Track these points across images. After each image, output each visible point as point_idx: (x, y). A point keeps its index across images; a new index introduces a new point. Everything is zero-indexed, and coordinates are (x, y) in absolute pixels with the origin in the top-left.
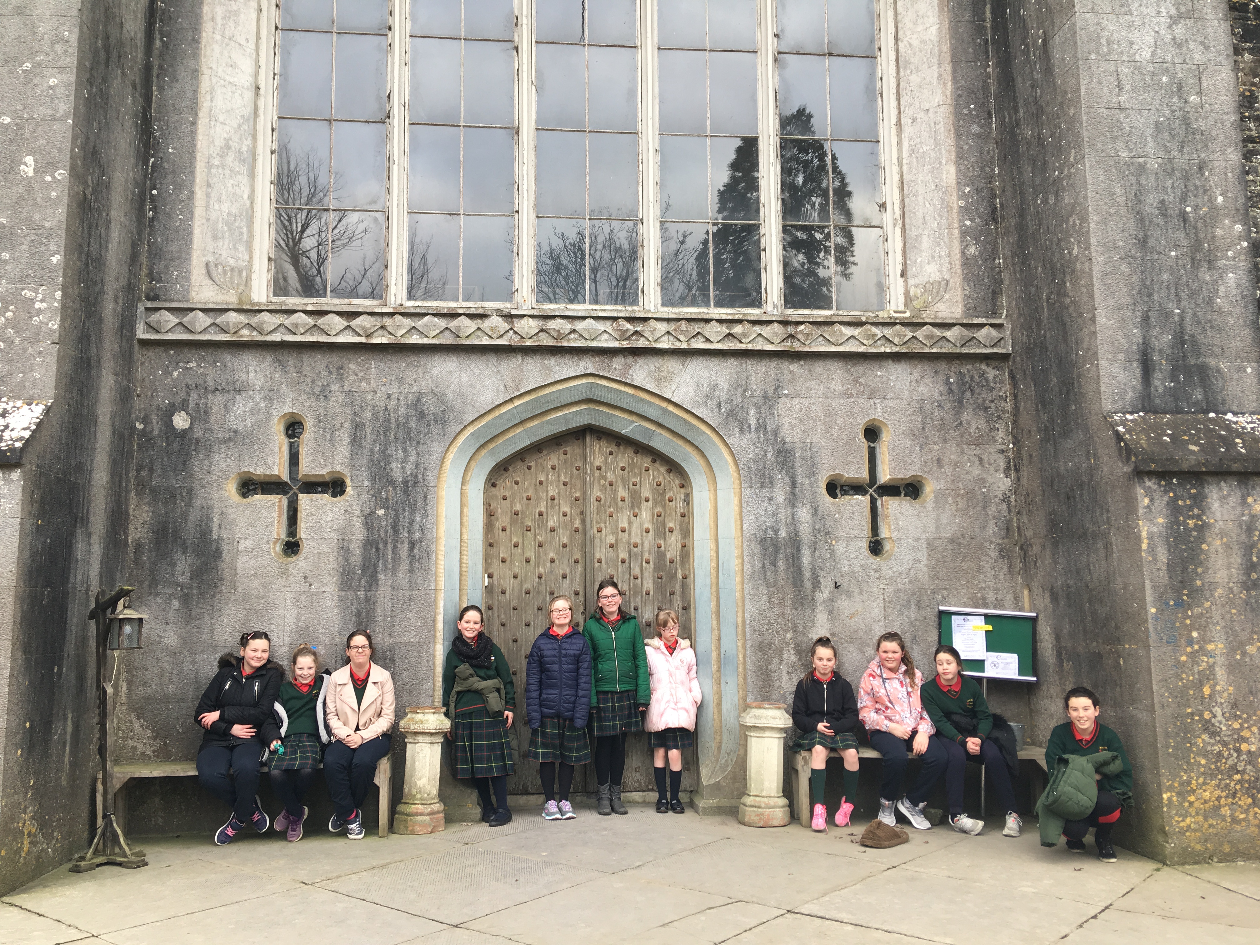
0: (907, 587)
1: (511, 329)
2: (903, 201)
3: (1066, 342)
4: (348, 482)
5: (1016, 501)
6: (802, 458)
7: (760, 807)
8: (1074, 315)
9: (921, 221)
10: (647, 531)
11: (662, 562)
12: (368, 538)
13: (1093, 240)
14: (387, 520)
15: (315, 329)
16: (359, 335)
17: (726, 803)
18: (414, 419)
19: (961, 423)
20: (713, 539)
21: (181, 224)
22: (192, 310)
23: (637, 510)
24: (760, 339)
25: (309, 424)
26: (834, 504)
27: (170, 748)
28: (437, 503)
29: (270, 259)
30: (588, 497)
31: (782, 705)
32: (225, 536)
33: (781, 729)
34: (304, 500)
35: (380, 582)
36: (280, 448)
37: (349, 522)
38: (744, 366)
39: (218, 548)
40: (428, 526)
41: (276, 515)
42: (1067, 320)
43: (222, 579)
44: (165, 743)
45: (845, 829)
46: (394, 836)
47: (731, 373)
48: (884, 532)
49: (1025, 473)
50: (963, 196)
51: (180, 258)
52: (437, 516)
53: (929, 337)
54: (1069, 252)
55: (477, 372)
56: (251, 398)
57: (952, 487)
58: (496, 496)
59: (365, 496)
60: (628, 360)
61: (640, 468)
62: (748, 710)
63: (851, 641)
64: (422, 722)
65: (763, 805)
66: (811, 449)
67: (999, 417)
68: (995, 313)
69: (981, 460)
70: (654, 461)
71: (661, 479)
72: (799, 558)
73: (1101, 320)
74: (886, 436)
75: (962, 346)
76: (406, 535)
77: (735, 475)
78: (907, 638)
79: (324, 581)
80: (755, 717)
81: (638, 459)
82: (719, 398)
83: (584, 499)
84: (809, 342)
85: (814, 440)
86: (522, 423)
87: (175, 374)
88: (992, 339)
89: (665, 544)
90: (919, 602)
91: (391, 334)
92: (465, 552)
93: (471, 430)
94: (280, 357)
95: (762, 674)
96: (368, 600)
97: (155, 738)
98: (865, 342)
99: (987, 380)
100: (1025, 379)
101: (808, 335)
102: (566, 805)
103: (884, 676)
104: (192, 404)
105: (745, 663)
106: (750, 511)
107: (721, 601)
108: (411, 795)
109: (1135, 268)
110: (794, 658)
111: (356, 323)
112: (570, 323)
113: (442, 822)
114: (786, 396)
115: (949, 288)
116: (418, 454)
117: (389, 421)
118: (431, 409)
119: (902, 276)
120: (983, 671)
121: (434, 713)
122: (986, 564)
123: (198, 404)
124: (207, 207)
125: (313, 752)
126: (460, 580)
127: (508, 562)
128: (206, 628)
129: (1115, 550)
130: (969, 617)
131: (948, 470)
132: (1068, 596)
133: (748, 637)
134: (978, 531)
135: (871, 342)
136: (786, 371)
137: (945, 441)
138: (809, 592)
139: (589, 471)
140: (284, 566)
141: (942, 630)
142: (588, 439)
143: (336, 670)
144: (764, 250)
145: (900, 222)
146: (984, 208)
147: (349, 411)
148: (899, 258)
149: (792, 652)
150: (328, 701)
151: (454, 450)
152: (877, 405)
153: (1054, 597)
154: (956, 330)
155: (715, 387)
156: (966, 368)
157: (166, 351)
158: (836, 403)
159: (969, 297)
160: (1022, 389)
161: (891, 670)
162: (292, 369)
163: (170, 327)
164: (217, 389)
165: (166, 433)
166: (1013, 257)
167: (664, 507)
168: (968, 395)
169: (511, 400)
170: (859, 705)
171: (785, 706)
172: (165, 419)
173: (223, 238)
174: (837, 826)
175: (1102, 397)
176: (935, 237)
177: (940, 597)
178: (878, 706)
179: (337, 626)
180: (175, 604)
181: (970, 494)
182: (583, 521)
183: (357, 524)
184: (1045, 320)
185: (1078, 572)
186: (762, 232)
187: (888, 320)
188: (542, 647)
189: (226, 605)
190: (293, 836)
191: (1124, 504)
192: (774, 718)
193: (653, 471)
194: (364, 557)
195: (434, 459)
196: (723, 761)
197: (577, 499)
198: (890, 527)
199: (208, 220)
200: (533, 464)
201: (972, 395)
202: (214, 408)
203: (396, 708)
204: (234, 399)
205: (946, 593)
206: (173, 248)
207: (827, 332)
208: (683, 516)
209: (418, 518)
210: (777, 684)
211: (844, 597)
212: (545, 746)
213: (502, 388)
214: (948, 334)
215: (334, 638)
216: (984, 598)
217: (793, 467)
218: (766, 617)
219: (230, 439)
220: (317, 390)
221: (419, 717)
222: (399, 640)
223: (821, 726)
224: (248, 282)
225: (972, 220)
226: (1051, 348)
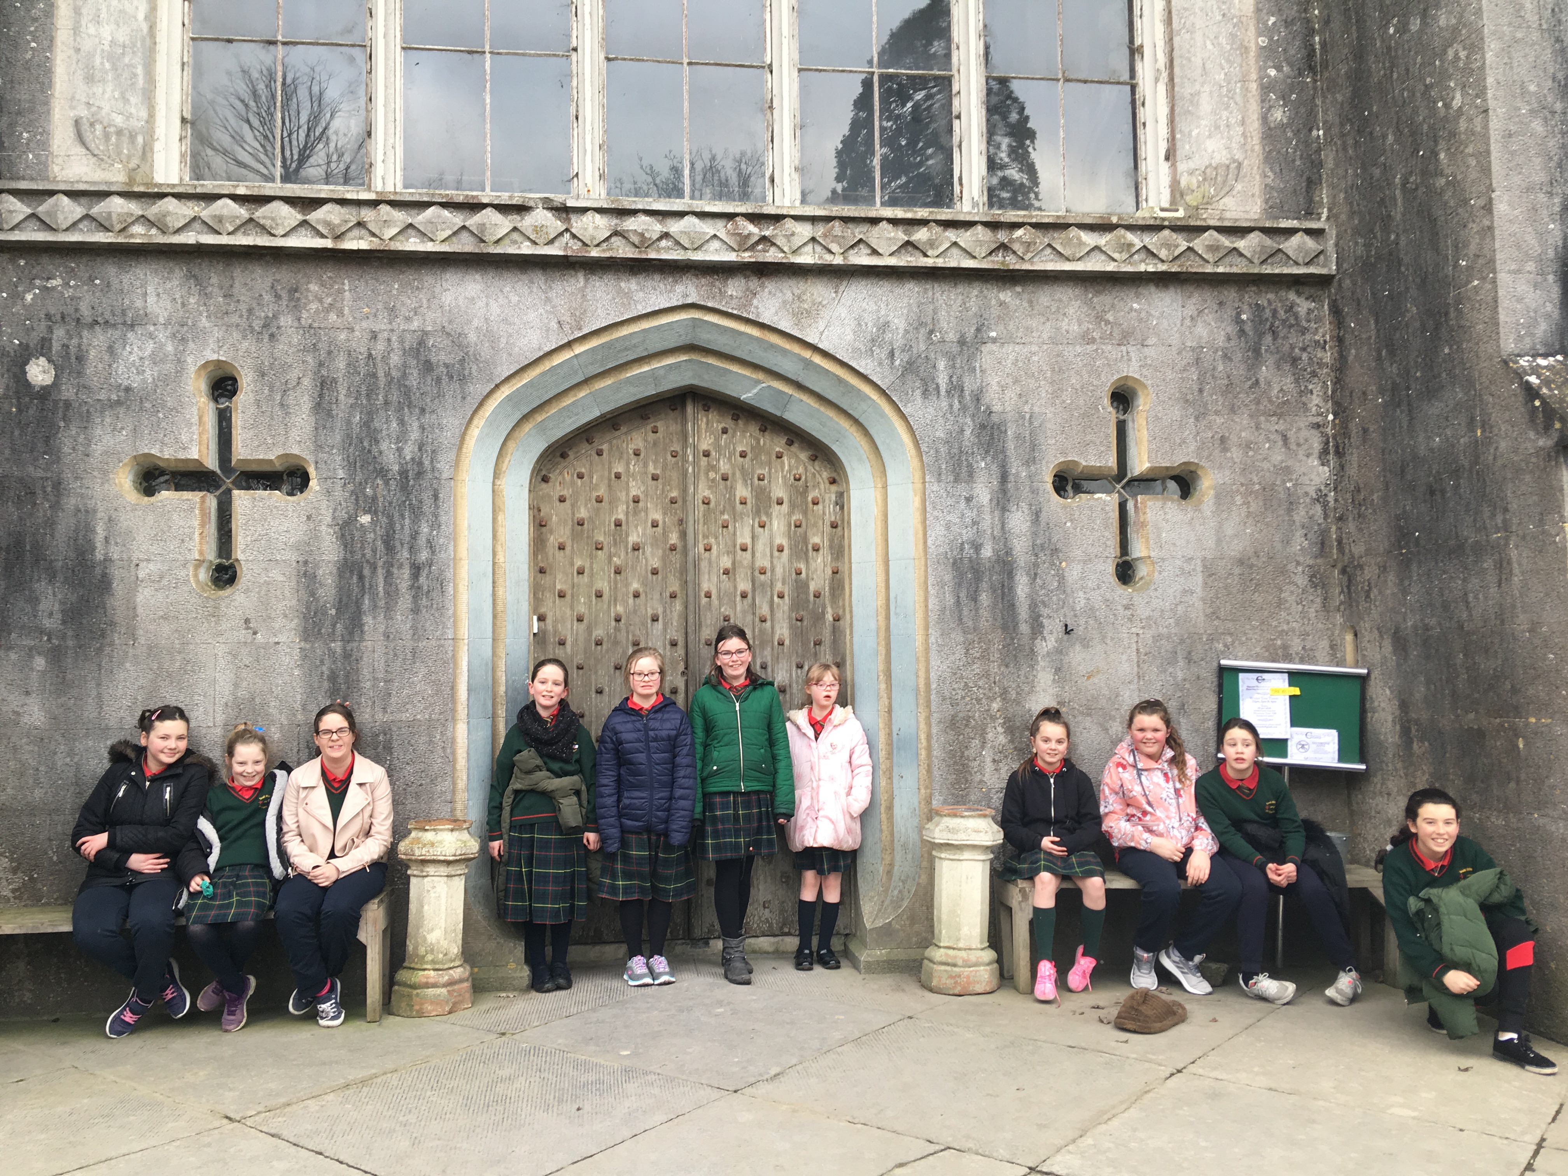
0: (1173, 631)
1: (567, 230)
2: (1170, 41)
3: (1437, 251)
4: (312, 471)
5: (1336, 500)
6: (1018, 437)
7: (955, 965)
8: (1452, 203)
9: (1199, 71)
10: (781, 550)
11: (803, 596)
12: (345, 559)
13: (1490, 81)
14: (375, 531)
15: (251, 226)
16: (323, 236)
17: (900, 954)
18: (415, 373)
19: (1257, 382)
20: (880, 560)
21: (33, 57)
22: (52, 193)
23: (764, 518)
24: (955, 251)
25: (246, 380)
26: (1065, 507)
27: (39, 886)
28: (455, 505)
29: (184, 120)
30: (690, 498)
31: (989, 811)
32: (115, 556)
33: (987, 847)
34: (242, 499)
35: (366, 628)
36: (200, 418)
37: (315, 535)
38: (930, 293)
39: (104, 575)
40: (441, 541)
41: (196, 523)
42: (1438, 212)
43: (112, 624)
44: (31, 878)
45: (1083, 995)
46: (392, 1020)
47: (909, 305)
48: (1138, 550)
49: (1353, 458)
50: (1267, 31)
51: (32, 110)
52: (455, 524)
53: (1213, 248)
54: (1445, 105)
55: (515, 299)
56: (151, 336)
57: (1243, 480)
58: (550, 497)
59: (339, 494)
60: (750, 283)
61: (769, 454)
62: (936, 819)
63: (1089, 712)
64: (432, 844)
65: (960, 963)
66: (1031, 423)
67: (1314, 374)
68: (1310, 213)
69: (1285, 439)
70: (790, 443)
71: (801, 470)
72: (1011, 589)
73: (1501, 207)
74: (1143, 404)
75: (1263, 262)
76: (406, 554)
77: (915, 463)
78: (1172, 706)
79: (277, 626)
80: (949, 830)
81: (765, 440)
82: (891, 343)
83: (684, 501)
84: (1029, 255)
85: (1036, 409)
86: (586, 381)
87: (29, 297)
88: (1307, 253)
89: (808, 568)
90: (1189, 653)
91: (374, 235)
92: (500, 581)
93: (506, 391)
94: (196, 271)
95: (955, 763)
96: (347, 655)
97: (14, 871)
98: (1116, 256)
99: (1296, 316)
100: (1359, 311)
101: (1029, 244)
102: (660, 963)
103: (1140, 765)
104: (56, 346)
105: (929, 748)
106: (937, 518)
107: (893, 654)
108: (417, 956)
109: (1553, 127)
110: (1002, 739)
111: (317, 215)
112: (660, 222)
113: (467, 995)
114: (994, 340)
115: (1242, 174)
116: (422, 428)
117: (374, 375)
118: (443, 357)
119: (1167, 158)
120: (1285, 755)
121: (452, 830)
122: (1289, 596)
123: (66, 346)
124: (76, 30)
125: (257, 894)
126: (494, 624)
127: (568, 597)
128: (90, 701)
129: (1516, 570)
130: (1265, 676)
131: (1235, 454)
132: (1426, 642)
133: (933, 708)
134: (1278, 546)
135: (1125, 256)
136: (993, 302)
137: (1233, 410)
138: (1025, 640)
139: (691, 458)
140: (212, 603)
141: (1225, 695)
142: (689, 409)
143: (299, 764)
144: (958, 117)
145: (1165, 75)
146: (1295, 50)
147: (309, 359)
148: (1163, 130)
149: (1000, 729)
150: (286, 813)
151: (480, 422)
152: (1132, 354)
153: (1400, 643)
154: (1254, 238)
155: (884, 326)
156: (1267, 298)
157: (13, 260)
158: (1070, 352)
159: (1272, 188)
160: (1353, 330)
161: (1150, 756)
162: (216, 290)
163: (16, 221)
164: (96, 322)
165: (17, 392)
166: (1342, 125)
167: (805, 513)
168: (1268, 339)
169: (569, 345)
170: (1102, 810)
171: (993, 813)
172: (14, 369)
173: (103, 81)
174: (1070, 991)
175: (1502, 330)
176: (1220, 96)
177: (1220, 646)
178: (1130, 810)
179: (299, 697)
180: (40, 662)
181: (1268, 492)
182: (683, 535)
183: (328, 538)
184: (1399, 217)
185: (1445, 606)
186: (955, 89)
187: (1152, 222)
188: (619, 728)
189: (121, 664)
190: (231, 1022)
191: (1535, 498)
192: (977, 831)
193: (789, 458)
194: (340, 589)
195: (448, 436)
196: (896, 892)
197: (673, 501)
198: (1147, 541)
199: (78, 50)
200: (605, 447)
201: (1275, 339)
202: (93, 353)
203: (394, 822)
204: (124, 338)
205: (1229, 639)
206: (23, 94)
207: (1058, 240)
208: (834, 526)
209: (425, 529)
210: (978, 777)
211: (1078, 647)
212: (627, 875)
213: (554, 325)
214: (1242, 244)
215: (294, 715)
216: (1285, 647)
217: (1003, 451)
218: (962, 678)
219: (119, 403)
220: (257, 325)
221: (429, 836)
222: (398, 717)
223: (1047, 842)
224: (147, 152)
225: (1279, 68)
226: (1406, 260)
